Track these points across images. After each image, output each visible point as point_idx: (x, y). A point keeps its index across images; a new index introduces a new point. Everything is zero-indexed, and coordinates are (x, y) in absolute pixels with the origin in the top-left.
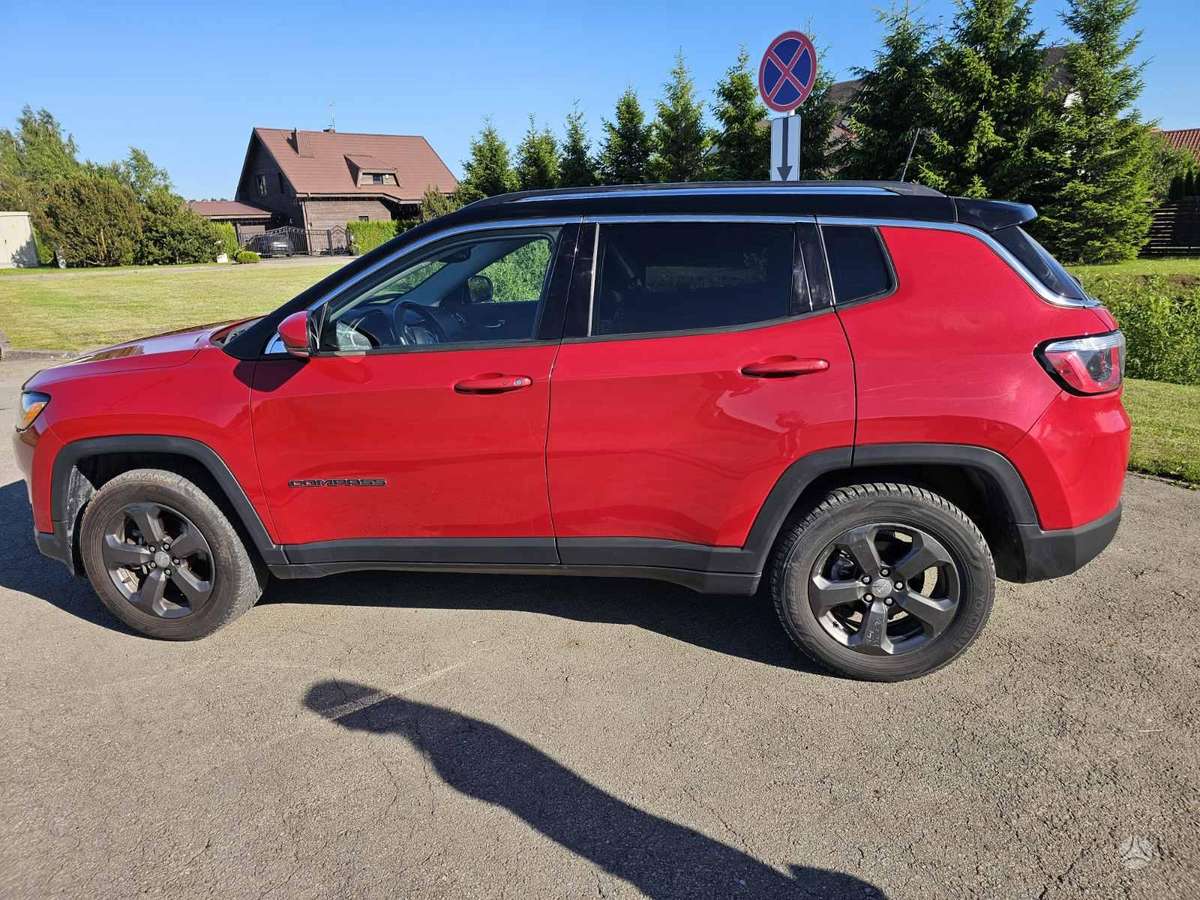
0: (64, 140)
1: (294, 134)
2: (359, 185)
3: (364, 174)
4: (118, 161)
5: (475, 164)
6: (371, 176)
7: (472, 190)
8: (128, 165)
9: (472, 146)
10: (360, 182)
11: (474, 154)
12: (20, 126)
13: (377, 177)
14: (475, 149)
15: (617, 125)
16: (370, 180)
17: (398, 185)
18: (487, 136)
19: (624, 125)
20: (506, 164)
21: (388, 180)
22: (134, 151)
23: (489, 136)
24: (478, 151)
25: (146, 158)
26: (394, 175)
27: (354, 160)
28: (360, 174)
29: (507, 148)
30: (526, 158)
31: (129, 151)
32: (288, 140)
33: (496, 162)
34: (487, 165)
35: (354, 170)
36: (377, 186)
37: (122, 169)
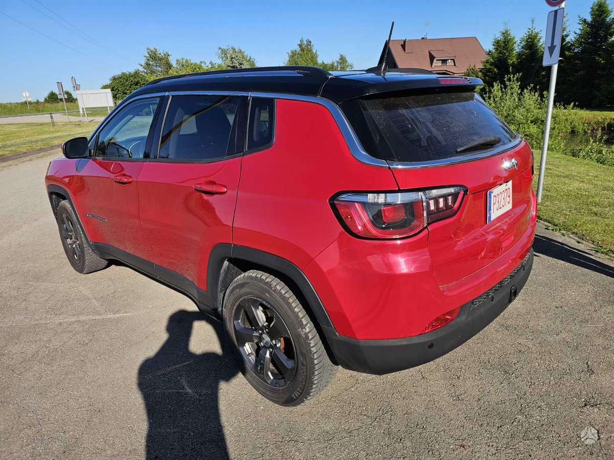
0: (314, 51)
1: (405, 42)
2: (433, 66)
3: (437, 60)
4: (334, 61)
5: (494, 51)
6: (441, 61)
7: (488, 66)
8: (338, 62)
9: (493, 41)
10: (434, 64)
11: (494, 45)
12: (298, 47)
13: (444, 61)
14: (495, 42)
15: (589, 19)
16: (440, 63)
17: (455, 65)
18: (504, 34)
19: (594, 19)
20: (512, 50)
21: (450, 63)
22: (341, 56)
23: (505, 34)
24: (497, 43)
25: (346, 59)
26: (454, 60)
27: (433, 53)
28: (435, 60)
29: (515, 40)
30: (525, 45)
31: (339, 56)
32: (402, 45)
33: (507, 49)
34: (501, 51)
35: (432, 58)
36: (442, 67)
37: (336, 64)
